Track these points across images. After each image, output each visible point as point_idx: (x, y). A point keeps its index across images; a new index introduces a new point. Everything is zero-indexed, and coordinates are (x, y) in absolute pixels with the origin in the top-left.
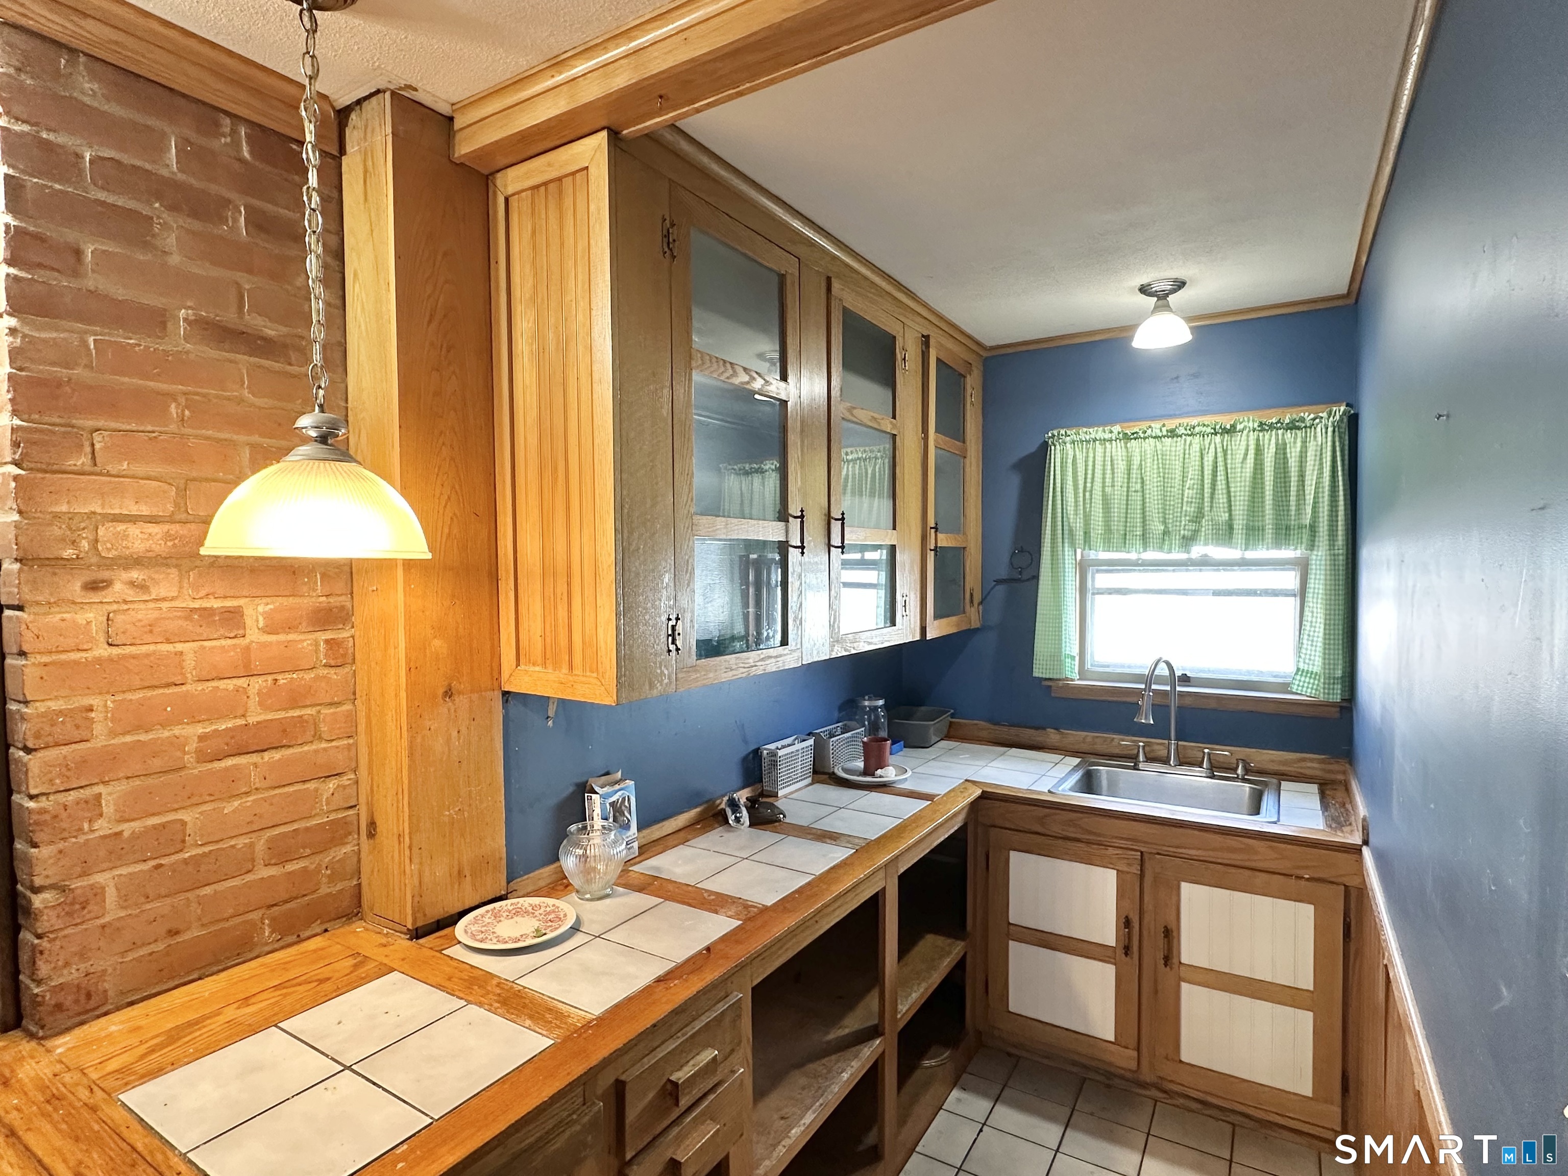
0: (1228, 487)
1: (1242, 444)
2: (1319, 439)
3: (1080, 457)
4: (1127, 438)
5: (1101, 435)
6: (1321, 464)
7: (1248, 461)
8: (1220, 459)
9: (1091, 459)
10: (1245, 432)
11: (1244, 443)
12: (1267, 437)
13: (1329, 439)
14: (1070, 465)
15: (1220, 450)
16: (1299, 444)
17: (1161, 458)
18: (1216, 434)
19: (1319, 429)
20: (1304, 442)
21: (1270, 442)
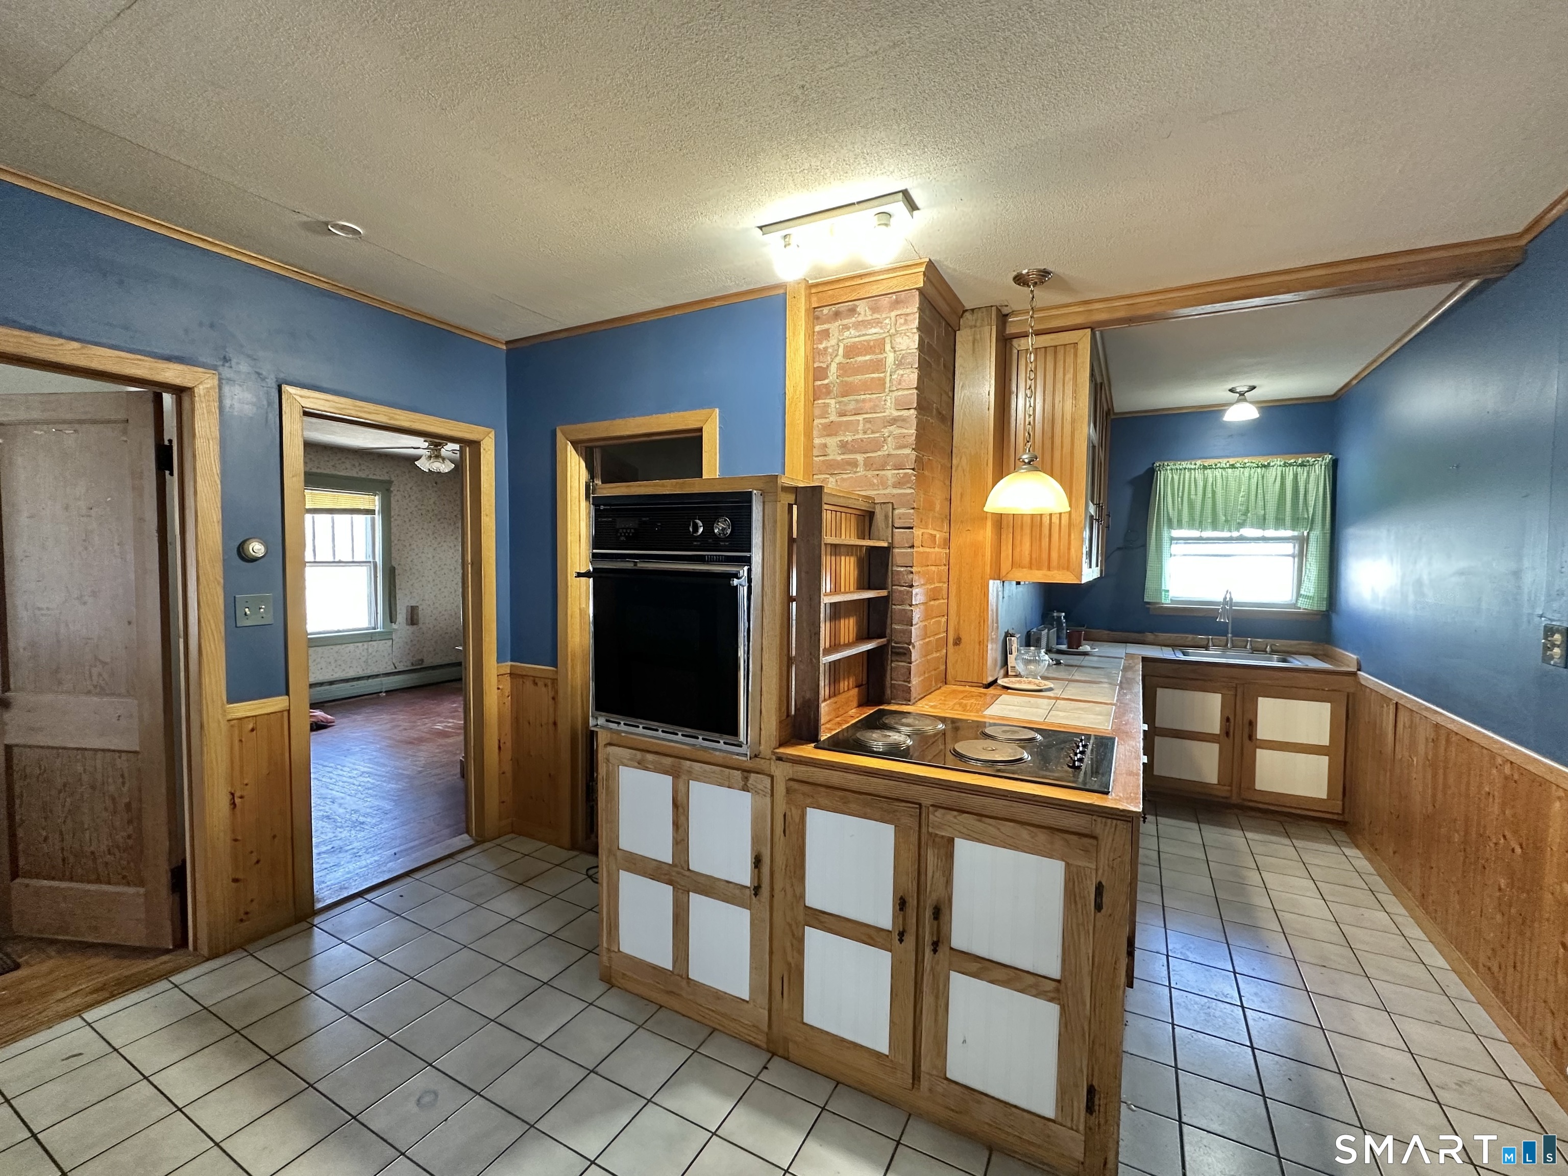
0: (1264, 497)
1: (1273, 474)
2: (1317, 472)
3: (1176, 478)
4: (1205, 468)
5: (1189, 466)
6: (1318, 485)
7: (1277, 483)
8: (1260, 482)
9: (1182, 479)
10: (1275, 467)
11: (1274, 473)
12: (1287, 470)
13: (1323, 472)
14: (1169, 482)
15: (1260, 476)
16: (1305, 474)
17: (1226, 480)
18: (1258, 467)
19: (1317, 466)
20: (1308, 473)
21: (1290, 473)
